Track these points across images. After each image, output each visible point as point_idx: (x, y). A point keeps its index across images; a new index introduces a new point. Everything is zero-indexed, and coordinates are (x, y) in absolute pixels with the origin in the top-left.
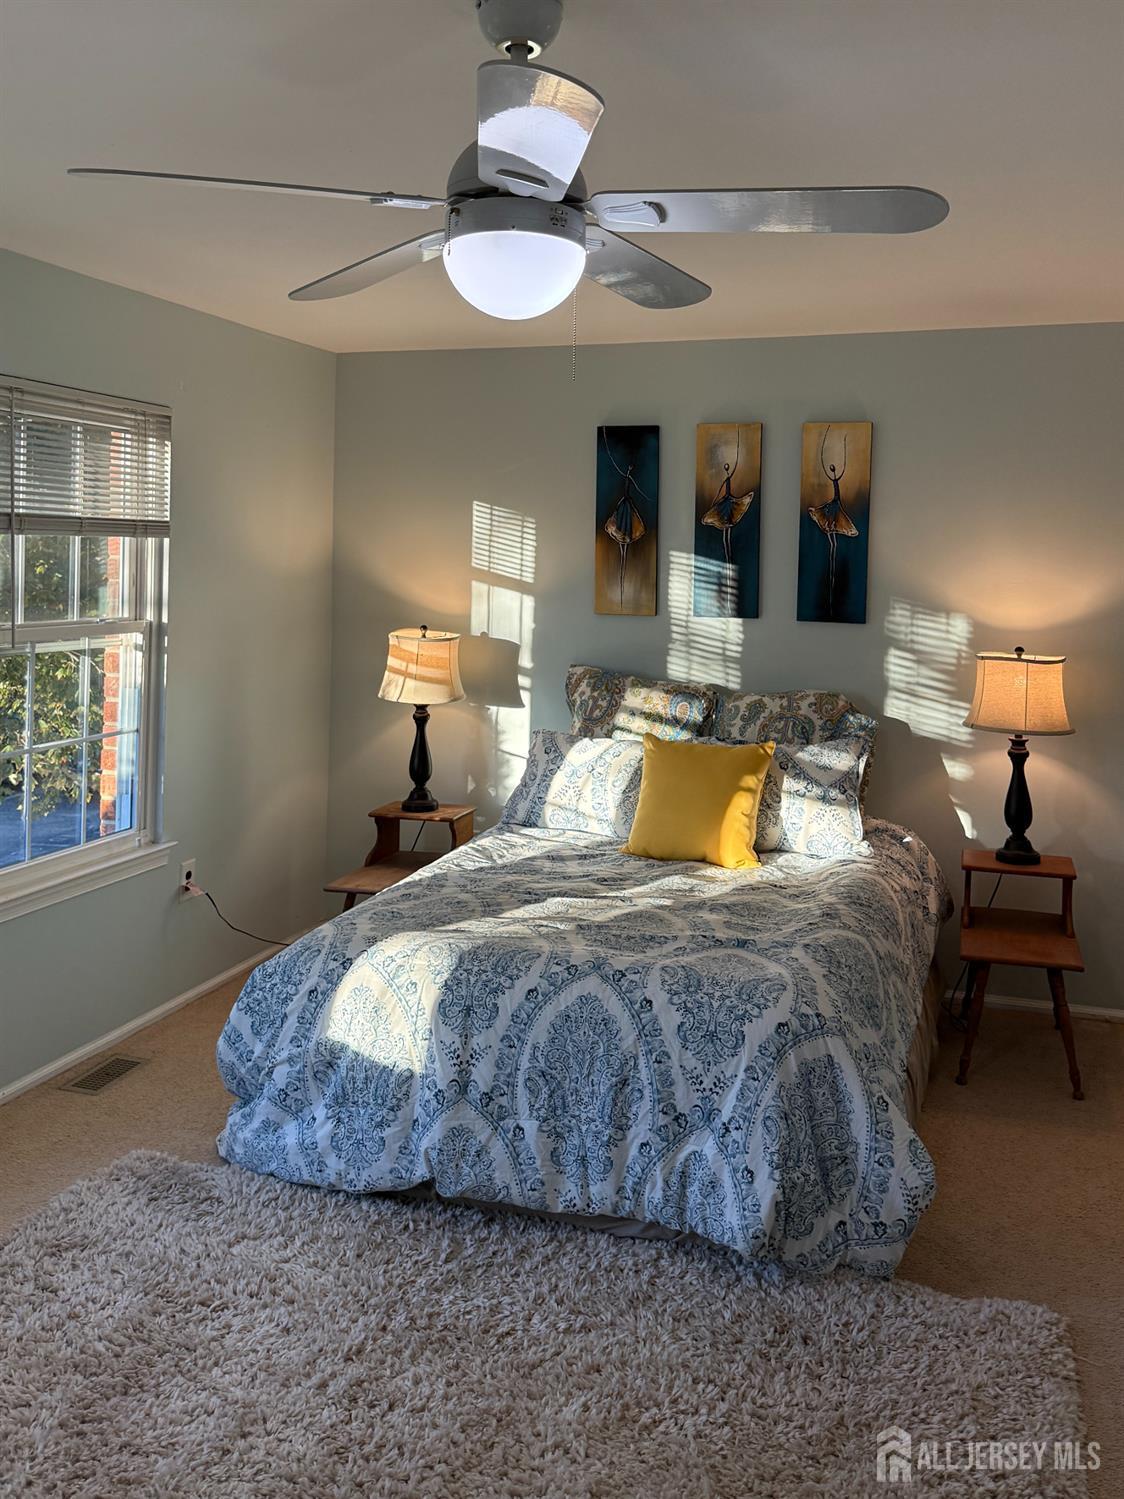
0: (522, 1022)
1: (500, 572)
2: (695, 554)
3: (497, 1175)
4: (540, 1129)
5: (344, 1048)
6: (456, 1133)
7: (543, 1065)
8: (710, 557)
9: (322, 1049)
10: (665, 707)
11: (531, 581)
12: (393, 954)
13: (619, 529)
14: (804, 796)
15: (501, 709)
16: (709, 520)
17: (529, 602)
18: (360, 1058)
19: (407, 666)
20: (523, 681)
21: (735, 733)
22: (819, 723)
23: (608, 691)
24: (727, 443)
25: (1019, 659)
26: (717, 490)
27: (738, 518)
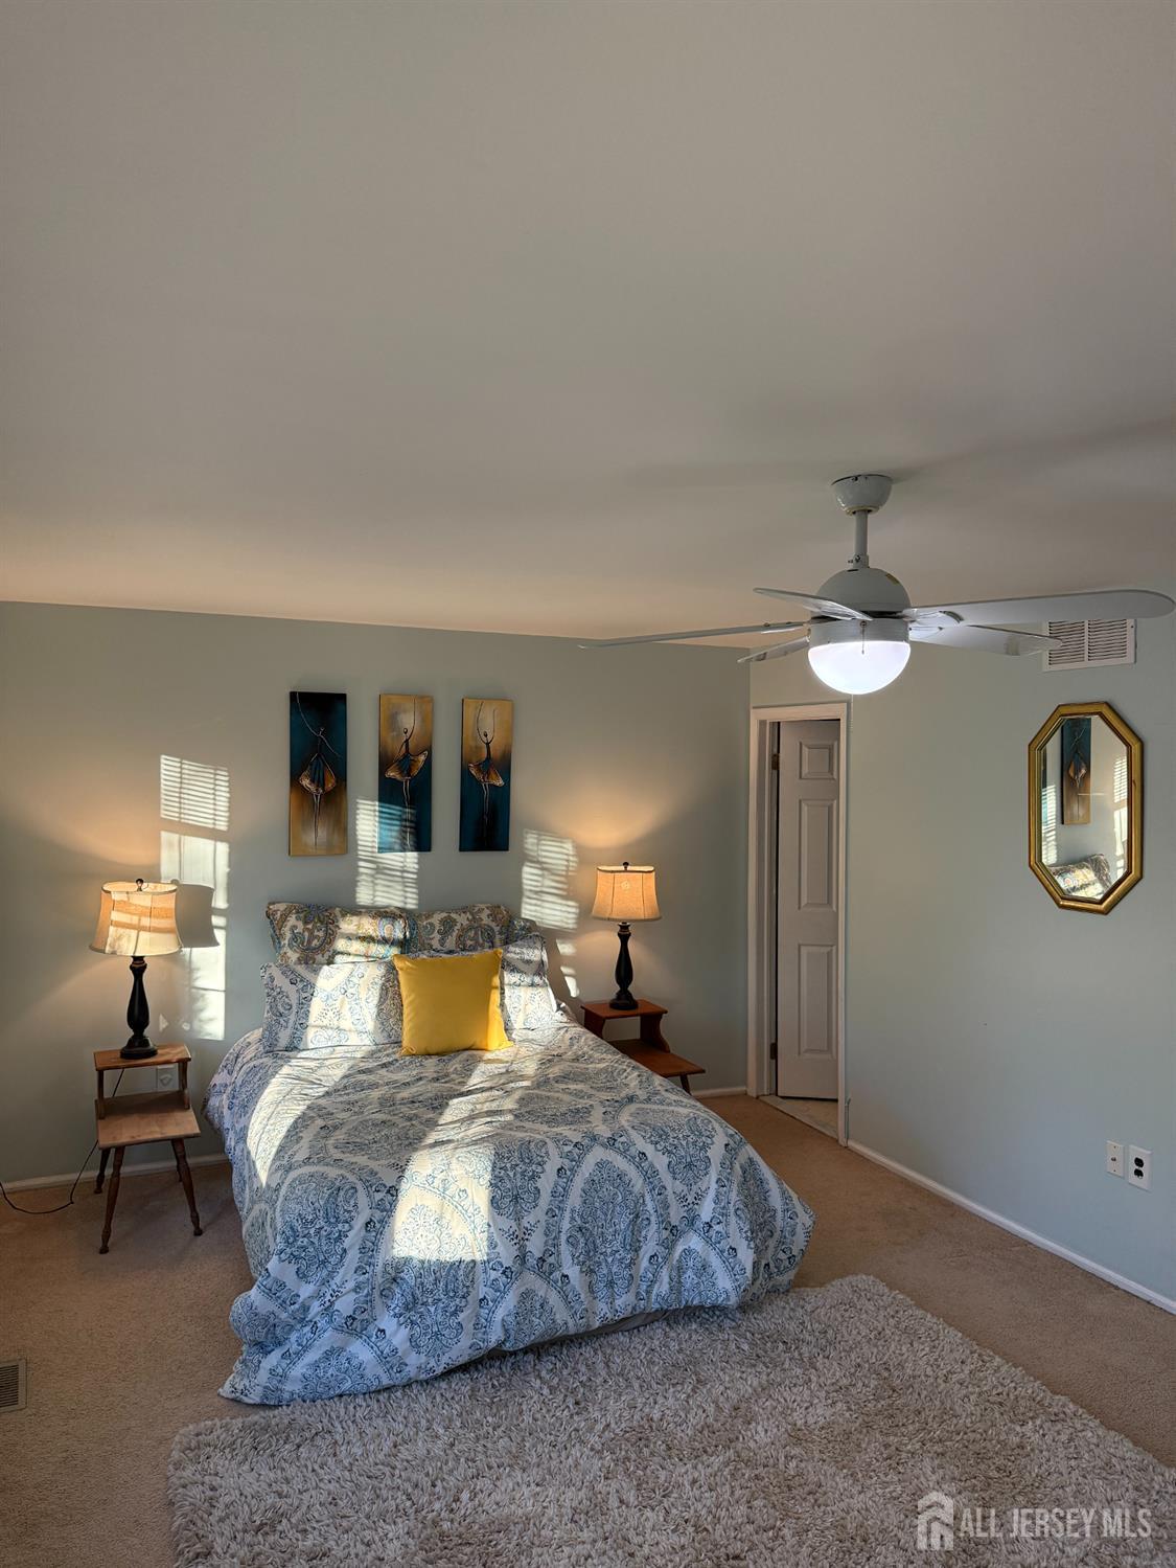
0: (561, 1195)
1: (190, 822)
2: (380, 801)
3: (558, 1316)
4: (581, 1272)
5: (407, 1261)
6: (526, 1296)
7: (579, 1222)
8: (390, 803)
9: (389, 1269)
10: (375, 930)
11: (224, 828)
12: (430, 1172)
13: (312, 781)
14: (519, 985)
15: (194, 949)
16: (391, 774)
17: (223, 848)
18: (426, 1265)
19: (140, 920)
20: (216, 920)
21: (436, 944)
22: (497, 929)
23: (322, 923)
24: (405, 711)
25: (626, 871)
26: (397, 749)
27: (415, 772)
